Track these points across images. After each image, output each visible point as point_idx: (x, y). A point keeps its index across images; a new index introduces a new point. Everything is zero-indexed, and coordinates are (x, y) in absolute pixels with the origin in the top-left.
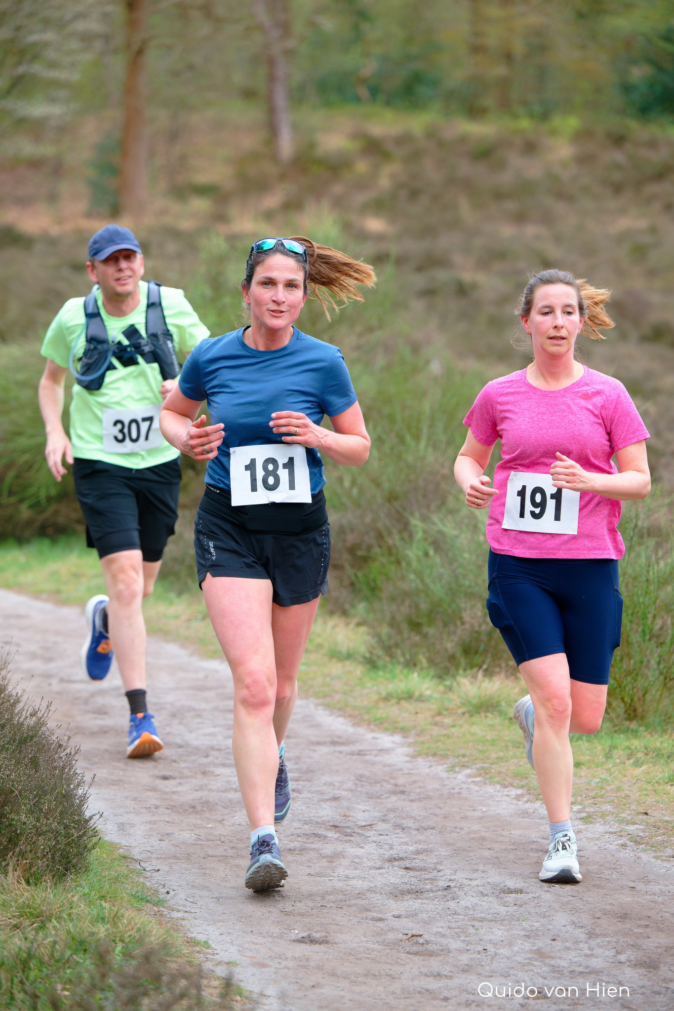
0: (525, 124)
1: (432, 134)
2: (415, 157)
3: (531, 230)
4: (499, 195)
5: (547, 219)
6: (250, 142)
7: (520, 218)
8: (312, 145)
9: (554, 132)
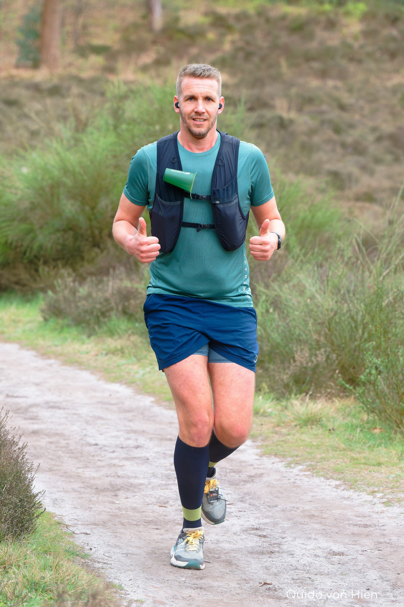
0: (327, 7)
1: (261, 13)
2: (250, 29)
3: (331, 83)
4: (308, 58)
5: (342, 75)
6: (132, 17)
7: (323, 74)
8: (177, 20)
9: (348, 14)
